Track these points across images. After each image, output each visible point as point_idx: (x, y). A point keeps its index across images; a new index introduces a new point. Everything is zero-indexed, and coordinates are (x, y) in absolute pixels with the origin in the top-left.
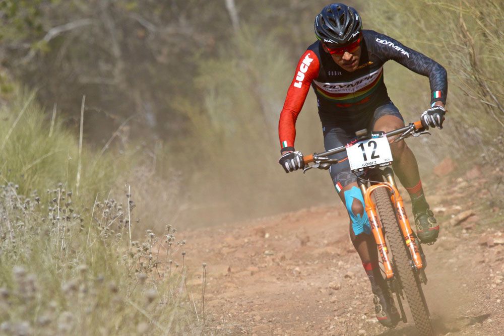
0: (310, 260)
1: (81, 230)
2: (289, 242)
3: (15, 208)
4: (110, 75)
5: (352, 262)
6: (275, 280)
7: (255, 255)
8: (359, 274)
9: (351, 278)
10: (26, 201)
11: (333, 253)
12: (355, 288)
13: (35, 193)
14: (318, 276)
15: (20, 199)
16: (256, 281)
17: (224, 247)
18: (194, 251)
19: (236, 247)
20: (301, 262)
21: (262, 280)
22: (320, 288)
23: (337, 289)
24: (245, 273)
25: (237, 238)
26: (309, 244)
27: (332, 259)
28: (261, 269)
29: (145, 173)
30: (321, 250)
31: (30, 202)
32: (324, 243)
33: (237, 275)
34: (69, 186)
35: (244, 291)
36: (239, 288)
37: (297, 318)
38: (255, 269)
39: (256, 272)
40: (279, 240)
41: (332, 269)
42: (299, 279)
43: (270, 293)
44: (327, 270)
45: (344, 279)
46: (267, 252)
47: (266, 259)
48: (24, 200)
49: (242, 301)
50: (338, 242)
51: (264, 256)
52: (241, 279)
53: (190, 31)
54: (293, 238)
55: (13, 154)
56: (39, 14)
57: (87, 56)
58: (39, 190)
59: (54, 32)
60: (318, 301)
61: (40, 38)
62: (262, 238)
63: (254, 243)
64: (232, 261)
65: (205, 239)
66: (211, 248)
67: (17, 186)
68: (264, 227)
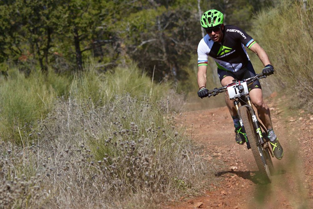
1: (151, 110)
3: (129, 101)
4: (162, 58)
6: (216, 130)
7: (209, 121)
15: (131, 98)
16: (209, 130)
17: (199, 118)
18: (189, 119)
19: (203, 118)
22: (231, 134)
24: (205, 127)
25: (203, 115)
26: (228, 118)
29: (173, 91)
34: (148, 95)
36: (204, 132)
37: (223, 143)
38: (209, 126)
40: (217, 116)
42: (224, 130)
43: (214, 135)
46: (213, 120)
47: (213, 123)
49: (204, 137)
52: (204, 129)
53: (189, 44)
54: (222, 116)
55: (130, 83)
56: (139, 36)
57: (154, 51)
58: (137, 96)
59: (144, 43)
60: (230, 138)
61: (139, 44)
62: (212, 116)
63: (209, 117)
64: (201, 123)
65: (192, 115)
66: (194, 118)
67: (130, 94)
68: (213, 112)
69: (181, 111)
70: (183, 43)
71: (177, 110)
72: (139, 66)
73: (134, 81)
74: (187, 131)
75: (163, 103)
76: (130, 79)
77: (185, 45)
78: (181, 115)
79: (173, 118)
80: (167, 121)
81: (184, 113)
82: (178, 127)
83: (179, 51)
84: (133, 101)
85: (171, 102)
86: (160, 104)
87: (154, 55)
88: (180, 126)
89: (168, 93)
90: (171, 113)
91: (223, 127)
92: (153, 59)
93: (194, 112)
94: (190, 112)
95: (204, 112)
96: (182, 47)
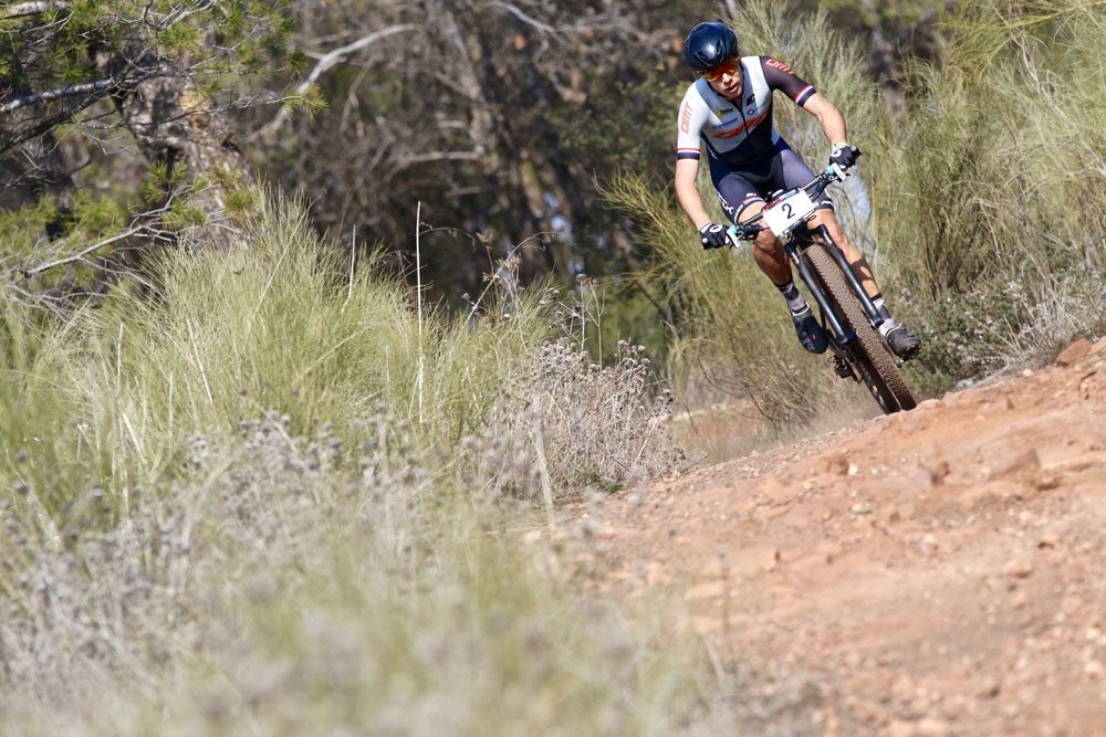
0: (956, 516)
2: (903, 479)
3: (288, 466)
4: (461, 140)
5: (1051, 512)
6: (881, 568)
7: (832, 516)
8: (1071, 538)
9: (1052, 547)
10: (310, 450)
11: (1006, 495)
12: (1064, 569)
13: (328, 429)
14: (978, 551)
15: (296, 445)
16: (842, 577)
17: (759, 505)
18: (694, 522)
19: (787, 503)
20: (935, 523)
21: (853, 571)
22: (985, 577)
23: (1023, 575)
24: (813, 559)
25: (786, 484)
26: (948, 479)
27: (1006, 509)
28: (848, 547)
29: (565, 355)
30: (979, 491)
31: (320, 451)
32: (983, 475)
33: (796, 567)
35: (815, 602)
36: (805, 595)
37: (943, 650)
38: (834, 548)
39: (839, 556)
40: (881, 476)
41: (1008, 531)
42: (935, 562)
43: (875, 601)
44: (995, 534)
45: (1039, 552)
46: (857, 507)
47: (857, 525)
48: (306, 446)
49: (815, 624)
50: (1013, 469)
51: (853, 517)
52: (805, 575)
53: (627, 26)
54: (913, 469)
55: (271, 346)
56: (292, 24)
57: (406, 104)
58: (334, 421)
59: (328, 60)
60: (985, 608)
61: (300, 77)
62: (842, 477)
63: (826, 491)
64: (782, 536)
65: (714, 490)
66: (730, 511)
67: (286, 417)
68: (845, 451)
70: (582, 27)
82: (632, 588)
83: (566, 83)
84: (310, 460)
86: (490, 454)
88: (644, 578)
93: (720, 467)
94: (700, 474)
95: (787, 460)
96: (584, 49)
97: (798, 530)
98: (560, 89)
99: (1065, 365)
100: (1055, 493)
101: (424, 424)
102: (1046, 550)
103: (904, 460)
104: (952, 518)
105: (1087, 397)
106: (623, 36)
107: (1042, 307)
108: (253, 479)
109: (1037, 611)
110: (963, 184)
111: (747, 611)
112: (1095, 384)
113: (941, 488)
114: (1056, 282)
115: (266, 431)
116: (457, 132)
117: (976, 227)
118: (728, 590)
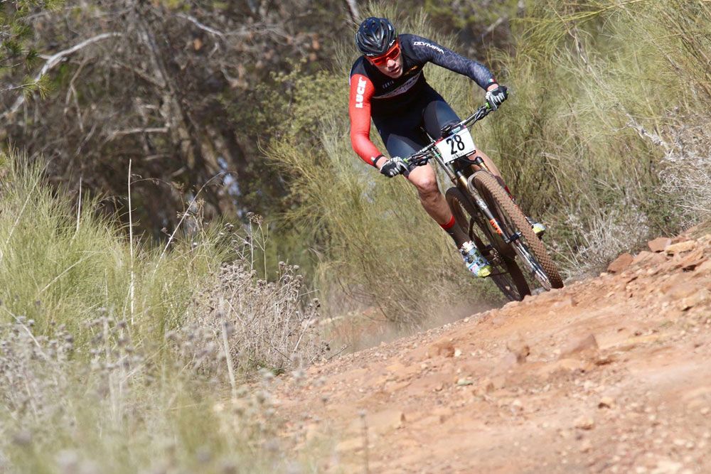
0: (536, 386)
1: (148, 383)
2: (495, 359)
3: (34, 357)
4: (154, 116)
5: (607, 381)
6: (481, 426)
7: (443, 387)
8: (622, 399)
9: (608, 407)
10: (50, 345)
11: (573, 369)
12: (618, 423)
13: (63, 330)
14: (554, 411)
15: (39, 342)
16: (451, 432)
17: (387, 381)
18: (339, 394)
19: (410, 378)
20: (521, 391)
21: (460, 428)
22: (559, 430)
23: (588, 428)
24: (430, 419)
25: (408, 365)
26: (529, 359)
27: (574, 379)
28: (455, 410)
29: (241, 274)
30: (553, 367)
31: (57, 345)
32: (555, 354)
33: (417, 426)
35: (432, 451)
36: (424, 446)
38: (445, 411)
39: (449, 417)
40: (479, 357)
41: (575, 396)
42: (522, 419)
43: (477, 449)
44: (566, 398)
45: (598, 410)
46: (461, 381)
47: (462, 393)
48: (47, 342)
49: (432, 467)
50: (578, 350)
51: (458, 388)
52: (424, 431)
53: (278, 30)
54: (503, 352)
55: (19, 271)
56: (27, 32)
57: (113, 92)
58: (69, 324)
59: (53, 60)
60: (559, 453)
61: (32, 72)
62: (450, 359)
63: (438, 369)
64: (406, 402)
65: (354, 371)
66: (366, 386)
67: (31, 321)
68: (451, 339)
69: (296, 360)
70: (244, 32)
71: (276, 359)
72: (52, 181)
73: (39, 256)
74: (343, 455)
75: (201, 335)
76: (17, 251)
77: (256, 40)
78: (298, 380)
79: (262, 400)
80: (236, 421)
81: (313, 369)
82: (295, 443)
83: (235, 76)
84: (50, 351)
85: (239, 328)
86: (188, 343)
87: (112, 114)
88: (304, 435)
89: (218, 284)
90: (249, 379)
91: (517, 402)
92: (113, 134)
93: (357, 354)
94: (342, 360)
95: (408, 347)
96: (246, 48)
97: (417, 399)
98: (229, 79)
99: (613, 272)
100: (609, 367)
101: (135, 326)
102: (605, 409)
103: (495, 345)
104: (533, 387)
105: (631, 296)
106: (274, 38)
107: (594, 233)
108: (7, 367)
109: (599, 454)
110: (533, 143)
111: (381, 459)
112: (637, 286)
113: (524, 365)
114: (604, 215)
115: (16, 332)
116: (152, 113)
117: (543, 175)
118: (367, 443)
